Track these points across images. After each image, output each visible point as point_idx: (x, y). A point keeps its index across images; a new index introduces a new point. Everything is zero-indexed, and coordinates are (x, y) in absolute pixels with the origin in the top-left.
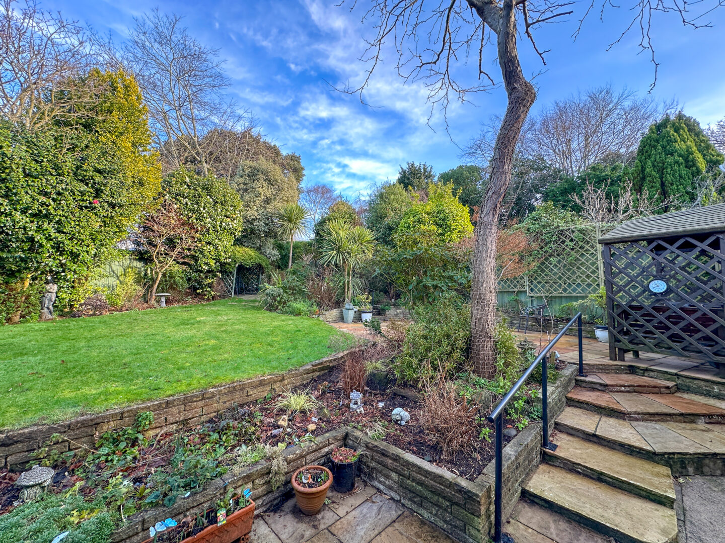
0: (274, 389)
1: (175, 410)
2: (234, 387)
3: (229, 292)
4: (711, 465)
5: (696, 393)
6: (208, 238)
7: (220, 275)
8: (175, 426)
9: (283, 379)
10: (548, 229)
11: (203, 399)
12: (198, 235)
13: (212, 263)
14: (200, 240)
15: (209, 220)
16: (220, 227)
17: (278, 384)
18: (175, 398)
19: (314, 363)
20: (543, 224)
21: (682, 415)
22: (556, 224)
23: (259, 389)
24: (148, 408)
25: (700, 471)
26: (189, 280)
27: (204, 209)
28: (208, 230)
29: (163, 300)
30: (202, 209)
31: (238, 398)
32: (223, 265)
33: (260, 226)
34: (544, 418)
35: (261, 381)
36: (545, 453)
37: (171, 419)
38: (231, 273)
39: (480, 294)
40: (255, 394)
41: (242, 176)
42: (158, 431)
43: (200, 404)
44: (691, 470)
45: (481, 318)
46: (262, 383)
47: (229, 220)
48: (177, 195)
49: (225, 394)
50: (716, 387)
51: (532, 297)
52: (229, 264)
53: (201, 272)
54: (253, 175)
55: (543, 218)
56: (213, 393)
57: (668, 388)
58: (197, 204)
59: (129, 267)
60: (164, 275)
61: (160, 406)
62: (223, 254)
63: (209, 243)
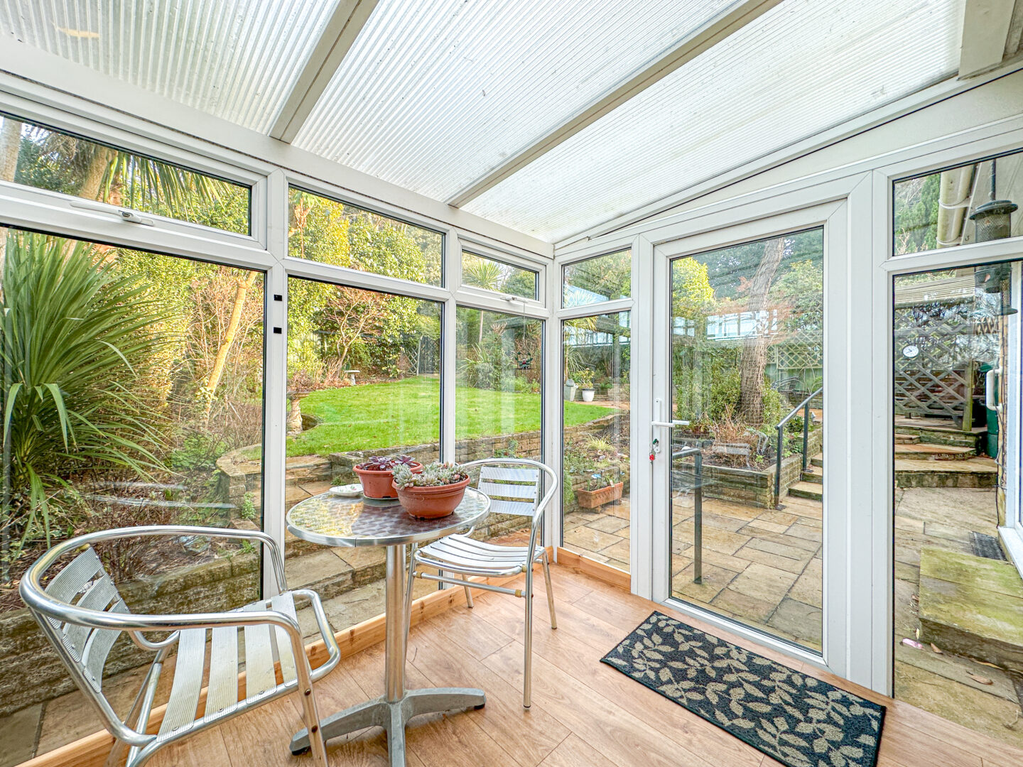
3: (414, 370)
4: (930, 480)
5: (935, 443)
7: (403, 349)
10: (805, 293)
12: (383, 303)
13: (396, 334)
19: (594, 422)
20: (799, 287)
21: (916, 453)
22: (814, 288)
25: (921, 484)
26: (372, 355)
29: (353, 377)
32: (406, 336)
34: (804, 452)
36: (804, 474)
38: (415, 347)
39: (752, 358)
44: (914, 483)
45: (752, 377)
48: (361, 255)
50: (951, 436)
51: (782, 370)
52: (414, 337)
53: (385, 345)
55: (800, 281)
57: (911, 439)
62: (407, 325)
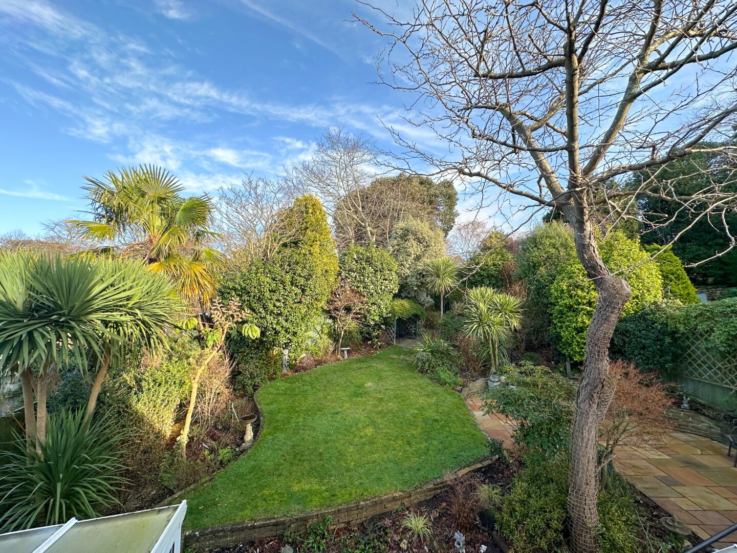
0: (404, 504)
1: (342, 515)
2: (376, 502)
3: (392, 340)
6: (372, 300)
7: (383, 327)
8: (343, 525)
9: (410, 496)
11: (357, 509)
12: (365, 299)
13: (377, 318)
14: (367, 303)
15: (372, 286)
16: (381, 289)
17: (406, 500)
18: (343, 507)
19: (436, 483)
23: (393, 503)
24: (329, 513)
26: (361, 333)
27: (368, 279)
28: (372, 294)
29: (346, 352)
30: (366, 279)
31: (379, 510)
32: (385, 319)
33: (413, 281)
35: (394, 497)
37: (341, 520)
38: (392, 324)
40: (390, 507)
41: (395, 238)
42: (335, 526)
43: (356, 512)
46: (394, 499)
47: (387, 282)
48: (349, 271)
49: (370, 506)
52: (390, 318)
53: (369, 326)
54: (404, 236)
56: (363, 505)
58: (363, 276)
59: (324, 324)
60: (345, 331)
61: (335, 512)
62: (385, 310)
63: (374, 304)
